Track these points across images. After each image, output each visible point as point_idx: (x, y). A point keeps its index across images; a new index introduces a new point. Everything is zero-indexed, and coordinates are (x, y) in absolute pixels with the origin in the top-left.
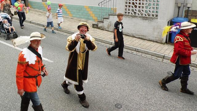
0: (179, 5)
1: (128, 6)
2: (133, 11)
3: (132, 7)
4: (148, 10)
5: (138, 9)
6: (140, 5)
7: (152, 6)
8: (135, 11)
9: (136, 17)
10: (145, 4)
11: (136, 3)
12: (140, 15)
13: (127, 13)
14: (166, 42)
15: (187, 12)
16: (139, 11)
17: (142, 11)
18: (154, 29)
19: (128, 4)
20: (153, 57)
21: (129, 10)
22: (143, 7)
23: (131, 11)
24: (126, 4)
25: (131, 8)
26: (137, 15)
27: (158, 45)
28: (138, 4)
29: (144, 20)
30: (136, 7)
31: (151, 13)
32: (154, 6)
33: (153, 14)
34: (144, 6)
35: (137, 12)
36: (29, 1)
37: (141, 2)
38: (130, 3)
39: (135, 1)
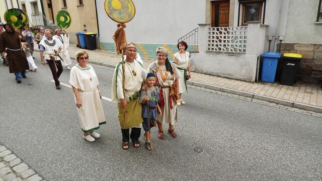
0: (270, 38)
1: (211, 41)
2: (217, 46)
3: (217, 42)
4: (234, 44)
5: (223, 43)
6: (225, 39)
7: (239, 39)
8: (220, 46)
9: (221, 53)
10: (231, 38)
11: (221, 37)
12: (226, 51)
13: (211, 49)
14: (256, 81)
15: (280, 45)
16: (225, 46)
18: (242, 66)
19: (211, 39)
20: (240, 96)
21: (213, 45)
22: (228, 42)
23: (215, 47)
24: (210, 39)
26: (222, 51)
27: (247, 84)
29: (230, 57)
30: (220, 41)
31: (238, 48)
32: (241, 40)
33: (241, 48)
34: (230, 39)
35: (222, 47)
36: (100, 42)
37: (227, 35)
38: (213, 37)
39: (219, 35)
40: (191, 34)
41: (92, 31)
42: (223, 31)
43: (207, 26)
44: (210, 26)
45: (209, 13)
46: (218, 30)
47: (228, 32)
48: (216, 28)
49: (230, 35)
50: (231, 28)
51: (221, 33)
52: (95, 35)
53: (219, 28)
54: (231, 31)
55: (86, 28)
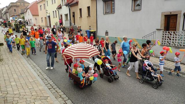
2: (168, 42)
3: (168, 40)
4: (180, 42)
5: (172, 41)
6: (173, 39)
7: (183, 39)
8: (170, 42)
10: (177, 38)
11: (171, 37)
12: (174, 45)
13: (164, 44)
16: (173, 42)
17: (175, 43)
19: (164, 38)
21: (165, 42)
22: (176, 40)
23: (166, 43)
25: (166, 41)
26: (171, 45)
28: (172, 37)
29: (177, 49)
30: (170, 39)
31: (182, 44)
33: (184, 44)
34: (177, 39)
35: (171, 43)
36: (97, 35)
37: (175, 36)
38: (166, 37)
39: (170, 36)
40: (151, 34)
41: (93, 30)
42: (172, 34)
43: (162, 30)
44: (163, 30)
45: (163, 22)
46: (169, 33)
47: (175, 34)
48: (167, 32)
49: (178, 36)
50: (178, 32)
51: (171, 35)
52: (95, 32)
53: (170, 32)
54: (178, 34)
55: (91, 28)
